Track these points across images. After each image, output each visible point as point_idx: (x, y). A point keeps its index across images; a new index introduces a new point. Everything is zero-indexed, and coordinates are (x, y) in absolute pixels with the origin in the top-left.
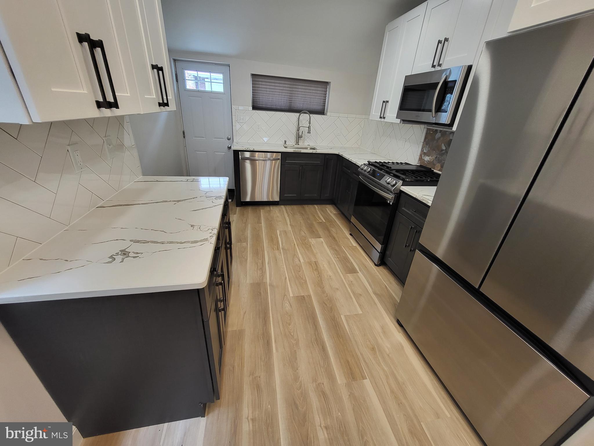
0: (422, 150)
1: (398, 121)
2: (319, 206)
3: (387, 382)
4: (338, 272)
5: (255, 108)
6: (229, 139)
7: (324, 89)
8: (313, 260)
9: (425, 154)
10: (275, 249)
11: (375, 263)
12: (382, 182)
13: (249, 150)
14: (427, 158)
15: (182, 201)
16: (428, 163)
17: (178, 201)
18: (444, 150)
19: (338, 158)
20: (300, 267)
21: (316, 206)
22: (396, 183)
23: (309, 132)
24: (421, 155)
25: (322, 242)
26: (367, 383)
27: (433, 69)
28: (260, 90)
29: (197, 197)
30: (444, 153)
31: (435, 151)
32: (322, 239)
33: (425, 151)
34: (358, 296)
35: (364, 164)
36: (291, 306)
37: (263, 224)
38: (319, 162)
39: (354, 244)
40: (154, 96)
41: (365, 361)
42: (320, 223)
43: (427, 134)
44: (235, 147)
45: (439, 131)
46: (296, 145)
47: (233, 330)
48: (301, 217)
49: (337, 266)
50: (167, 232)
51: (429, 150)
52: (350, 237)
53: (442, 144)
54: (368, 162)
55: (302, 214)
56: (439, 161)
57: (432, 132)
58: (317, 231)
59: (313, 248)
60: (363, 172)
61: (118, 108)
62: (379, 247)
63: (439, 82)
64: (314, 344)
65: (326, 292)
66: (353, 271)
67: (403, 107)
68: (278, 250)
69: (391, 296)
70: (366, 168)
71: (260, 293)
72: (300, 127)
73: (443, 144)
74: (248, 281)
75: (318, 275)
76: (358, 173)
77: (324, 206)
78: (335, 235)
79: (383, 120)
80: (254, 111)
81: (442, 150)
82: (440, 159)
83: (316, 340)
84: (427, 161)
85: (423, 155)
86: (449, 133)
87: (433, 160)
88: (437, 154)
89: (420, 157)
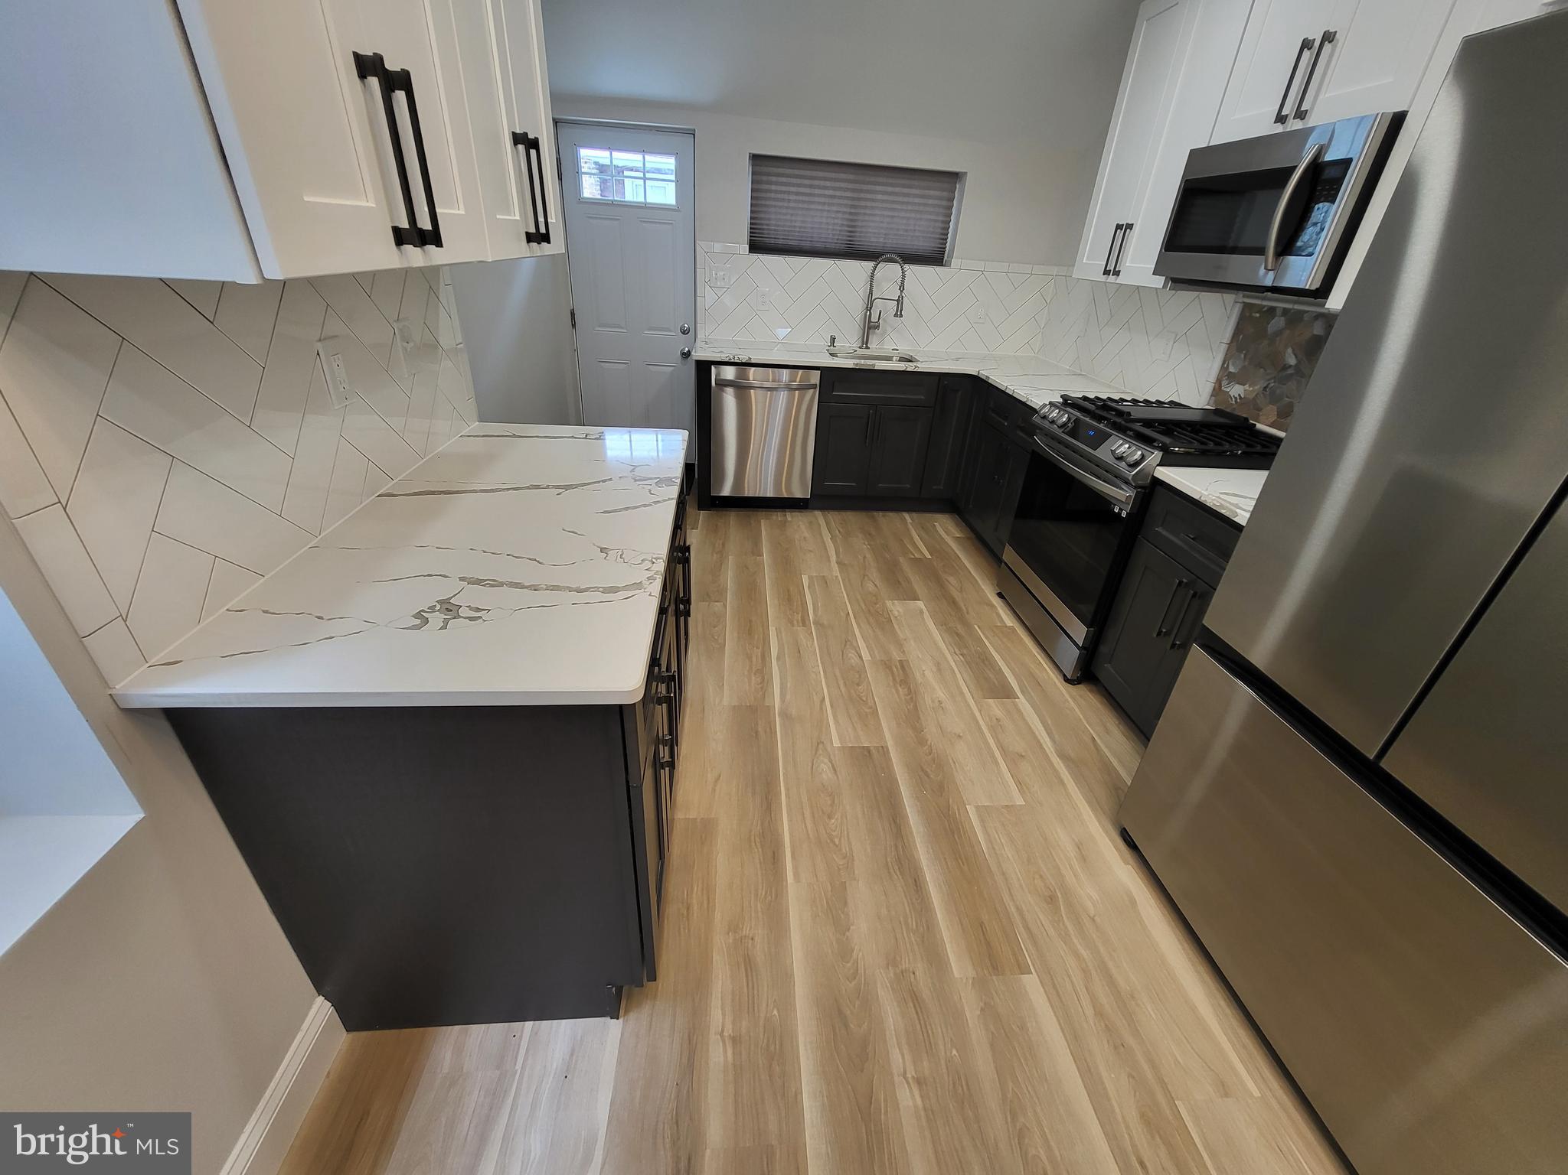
0: (1224, 368)
1: (1159, 281)
2: (914, 515)
3: (1087, 989)
4: (962, 693)
5: (757, 246)
6: (685, 332)
7: (945, 194)
8: (897, 656)
9: (1232, 378)
10: (795, 622)
11: (1065, 676)
12: (1103, 453)
13: (738, 361)
14: (1236, 390)
15: (577, 486)
16: (1240, 404)
17: (567, 488)
18: (1291, 366)
19: (976, 387)
20: (861, 671)
21: (906, 516)
22: (1143, 458)
23: (898, 314)
24: (1219, 381)
25: (921, 612)
26: (1031, 983)
27: (1279, 129)
28: (770, 199)
29: (611, 480)
30: (1291, 375)
31: (1264, 368)
32: (920, 604)
33: (1232, 369)
34: (1014, 759)
35: (1050, 403)
36: (835, 770)
37: (766, 557)
38: (923, 397)
39: (1009, 620)
40: (517, 215)
41: (1027, 928)
42: (918, 562)
43: (1241, 318)
44: (701, 353)
45: (1279, 312)
46: (860, 348)
47: (689, 818)
48: (866, 543)
49: (958, 675)
50: (544, 562)
51: (1244, 367)
52: (997, 602)
53: (1286, 348)
54: (1061, 397)
55: (870, 534)
56: (1274, 399)
57: (1258, 315)
58: (908, 581)
59: (896, 626)
60: (1046, 424)
61: (442, 246)
62: (1079, 631)
63: (1296, 167)
64: (892, 871)
65: (929, 743)
66: (1003, 692)
67: (1175, 241)
68: (804, 624)
69: (1107, 768)
70: (1054, 414)
71: (757, 732)
72: (874, 300)
73: (1290, 350)
74: (726, 702)
75: (909, 697)
76: (1032, 429)
77: (928, 515)
78: (956, 594)
79: (1111, 279)
80: (755, 256)
81: (1286, 367)
82: (1278, 391)
83: (899, 861)
84: (1236, 398)
85: (1226, 380)
86: (1315, 317)
87: (1256, 396)
88: (1268, 377)
89: (1217, 387)
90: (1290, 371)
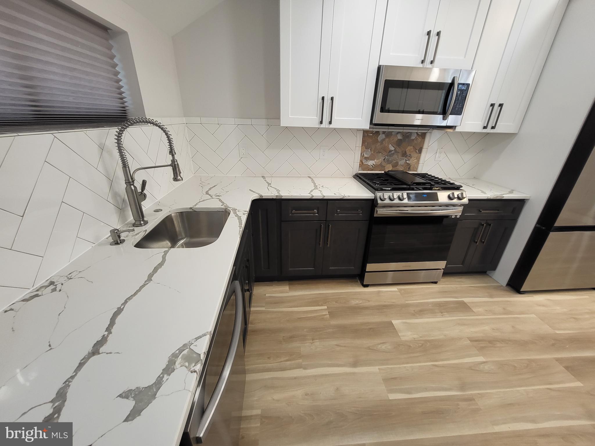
0: (362, 155)
9: (367, 159)
14: (371, 163)
16: (374, 167)
18: (392, 150)
24: (361, 161)
30: (394, 153)
31: (381, 153)
33: (366, 156)
43: (364, 136)
45: (381, 133)
51: (372, 154)
53: (388, 145)
56: (389, 162)
57: (371, 135)
72: (134, 172)
73: (390, 145)
81: (390, 151)
82: (390, 159)
84: (372, 166)
85: (364, 160)
86: (397, 133)
87: (381, 163)
88: (384, 155)
89: (361, 163)
90: (392, 152)
